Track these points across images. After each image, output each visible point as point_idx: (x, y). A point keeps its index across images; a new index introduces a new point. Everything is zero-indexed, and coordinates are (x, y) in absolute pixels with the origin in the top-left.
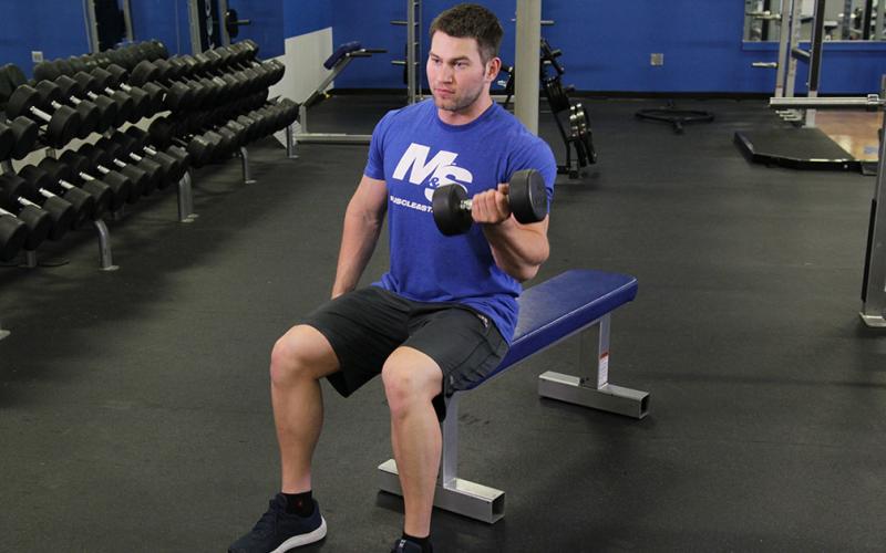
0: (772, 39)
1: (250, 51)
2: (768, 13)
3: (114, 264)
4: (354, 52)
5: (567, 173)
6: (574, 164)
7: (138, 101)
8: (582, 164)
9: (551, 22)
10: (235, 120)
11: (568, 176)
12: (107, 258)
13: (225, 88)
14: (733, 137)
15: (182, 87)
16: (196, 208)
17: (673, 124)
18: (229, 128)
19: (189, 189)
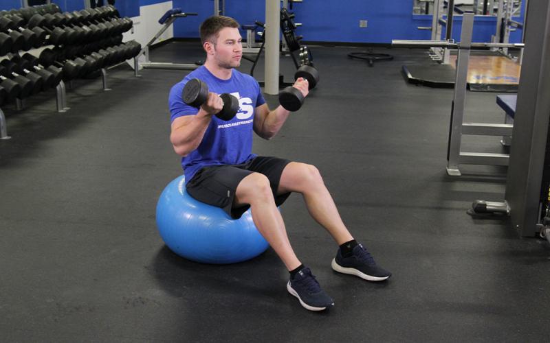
0: (430, 13)
1: (110, 11)
3: (8, 136)
4: (177, 15)
7: (28, 37)
10: (97, 52)
12: (3, 132)
13: (91, 32)
14: (401, 69)
15: (60, 30)
17: (368, 60)
18: (93, 57)
19: (64, 92)
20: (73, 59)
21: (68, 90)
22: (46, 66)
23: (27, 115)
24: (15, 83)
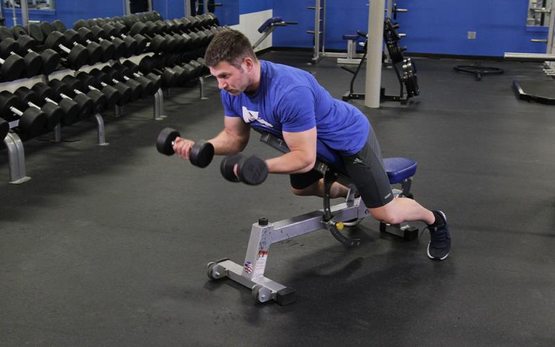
0: (546, 25)
1: (210, 19)
2: (544, 9)
3: (106, 142)
4: (277, 23)
5: (399, 101)
6: (405, 96)
7: (129, 44)
8: (410, 96)
9: (406, 10)
10: (196, 60)
11: (399, 103)
12: (102, 138)
13: (190, 40)
14: (512, 84)
15: (160, 38)
16: (166, 112)
17: (475, 74)
18: (191, 65)
19: (161, 100)
20: (172, 67)
21: (166, 98)
22: (145, 74)
23: (124, 122)
24: (115, 90)
